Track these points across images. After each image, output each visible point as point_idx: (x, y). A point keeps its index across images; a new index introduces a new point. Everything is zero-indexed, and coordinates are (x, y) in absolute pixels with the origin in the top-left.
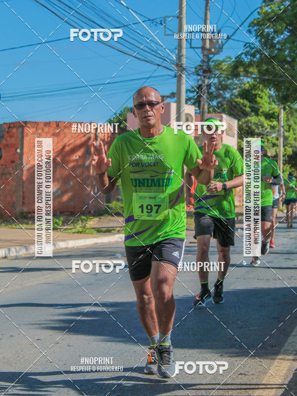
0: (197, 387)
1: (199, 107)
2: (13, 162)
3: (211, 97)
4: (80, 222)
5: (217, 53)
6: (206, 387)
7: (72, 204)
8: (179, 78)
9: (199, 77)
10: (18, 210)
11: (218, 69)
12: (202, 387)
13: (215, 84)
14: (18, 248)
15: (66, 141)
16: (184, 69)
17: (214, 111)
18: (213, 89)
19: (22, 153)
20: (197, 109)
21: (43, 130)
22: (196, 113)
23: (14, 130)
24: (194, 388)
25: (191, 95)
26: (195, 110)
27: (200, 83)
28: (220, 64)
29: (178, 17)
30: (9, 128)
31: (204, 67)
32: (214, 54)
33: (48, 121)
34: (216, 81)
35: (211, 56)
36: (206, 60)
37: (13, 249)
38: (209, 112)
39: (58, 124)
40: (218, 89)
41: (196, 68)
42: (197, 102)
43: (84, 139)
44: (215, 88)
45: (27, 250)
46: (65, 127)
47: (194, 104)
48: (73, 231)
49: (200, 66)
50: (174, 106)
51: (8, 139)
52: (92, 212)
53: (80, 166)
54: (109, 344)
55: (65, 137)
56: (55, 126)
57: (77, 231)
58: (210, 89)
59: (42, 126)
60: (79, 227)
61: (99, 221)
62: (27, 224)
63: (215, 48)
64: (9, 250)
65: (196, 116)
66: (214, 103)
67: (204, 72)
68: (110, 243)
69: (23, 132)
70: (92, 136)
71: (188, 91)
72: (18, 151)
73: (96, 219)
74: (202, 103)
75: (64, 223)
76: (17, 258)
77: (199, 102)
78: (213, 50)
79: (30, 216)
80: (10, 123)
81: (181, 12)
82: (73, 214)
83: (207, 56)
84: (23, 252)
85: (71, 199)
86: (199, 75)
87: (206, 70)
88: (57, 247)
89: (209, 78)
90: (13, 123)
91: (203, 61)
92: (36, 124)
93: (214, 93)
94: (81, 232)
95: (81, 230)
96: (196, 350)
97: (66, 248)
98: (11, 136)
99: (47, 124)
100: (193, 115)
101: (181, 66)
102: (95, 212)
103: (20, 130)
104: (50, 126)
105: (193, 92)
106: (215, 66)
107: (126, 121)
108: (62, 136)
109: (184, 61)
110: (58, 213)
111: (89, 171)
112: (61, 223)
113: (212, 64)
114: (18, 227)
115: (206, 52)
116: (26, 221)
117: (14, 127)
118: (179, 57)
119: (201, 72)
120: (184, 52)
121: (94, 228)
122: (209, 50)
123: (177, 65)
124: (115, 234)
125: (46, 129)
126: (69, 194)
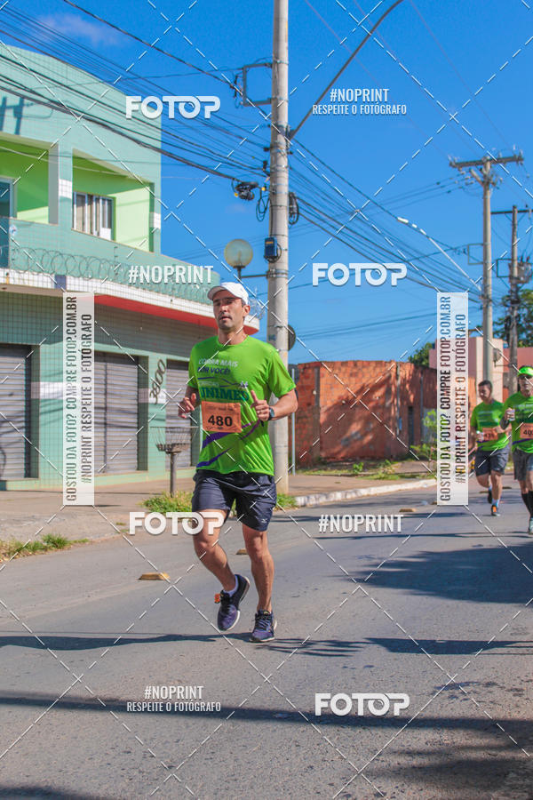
0: (518, 644)
1: (508, 340)
2: (309, 404)
3: (521, 330)
4: (381, 468)
5: (527, 282)
6: (528, 644)
7: (372, 448)
8: (485, 310)
9: (507, 309)
10: (315, 455)
11: (526, 300)
12: (522, 644)
13: (524, 315)
14: (317, 496)
15: (364, 381)
16: (491, 300)
17: (523, 344)
18: (522, 320)
19: (318, 395)
20: (506, 342)
21: (340, 369)
22: (504, 348)
23: (310, 371)
24: (514, 645)
25: (499, 328)
26: (504, 344)
27: (508, 314)
28: (529, 293)
29: (482, 245)
30: (305, 368)
31: (513, 298)
32: (523, 283)
33: (345, 360)
34: (525, 311)
35: (520, 285)
36: (514, 290)
37: (312, 497)
38: (519, 346)
39: (355, 364)
40: (527, 321)
41: (503, 299)
42: (505, 335)
43: (384, 378)
44: (525, 319)
45: (327, 498)
46: (363, 367)
47: (502, 337)
48: (375, 477)
49: (508, 296)
50: (480, 341)
51: (304, 380)
52: (394, 456)
53: (379, 407)
54: (419, 597)
55: (363, 376)
56: (352, 365)
57: (378, 477)
58: (519, 320)
59: (338, 365)
60: (380, 473)
61: (402, 466)
62: (325, 470)
63: (524, 277)
64: (308, 497)
65: (504, 352)
66: (524, 336)
67: (513, 302)
68: (414, 490)
69: (319, 373)
70: (393, 374)
71: (494, 323)
72: (315, 393)
73: (398, 464)
74: (511, 337)
75: (365, 468)
76: (317, 506)
77: (508, 336)
78: (522, 279)
79: (328, 461)
80: (305, 364)
81: (485, 239)
82: (373, 459)
83: (515, 285)
84: (323, 500)
85: (370, 443)
86: (507, 306)
87: (514, 300)
88: (359, 495)
89: (519, 309)
90: (309, 364)
91: (511, 291)
92: (332, 364)
93: (524, 325)
94: (383, 478)
95: (383, 476)
96: (514, 604)
97: (368, 495)
98: (307, 377)
99: (344, 364)
100: (502, 350)
101: (487, 297)
102: (397, 456)
103: (316, 370)
104: (347, 366)
105: (500, 324)
106: (524, 295)
107: (427, 358)
108: (360, 376)
109: (490, 291)
110: (358, 458)
111: (390, 412)
112: (361, 468)
113: (520, 294)
114: (316, 473)
115: (514, 281)
116: (324, 467)
117: (309, 368)
118: (485, 287)
119: (508, 303)
120: (490, 282)
121: (397, 474)
122: (518, 278)
123: (483, 296)
124: (420, 480)
125: (343, 369)
126: (370, 437)
